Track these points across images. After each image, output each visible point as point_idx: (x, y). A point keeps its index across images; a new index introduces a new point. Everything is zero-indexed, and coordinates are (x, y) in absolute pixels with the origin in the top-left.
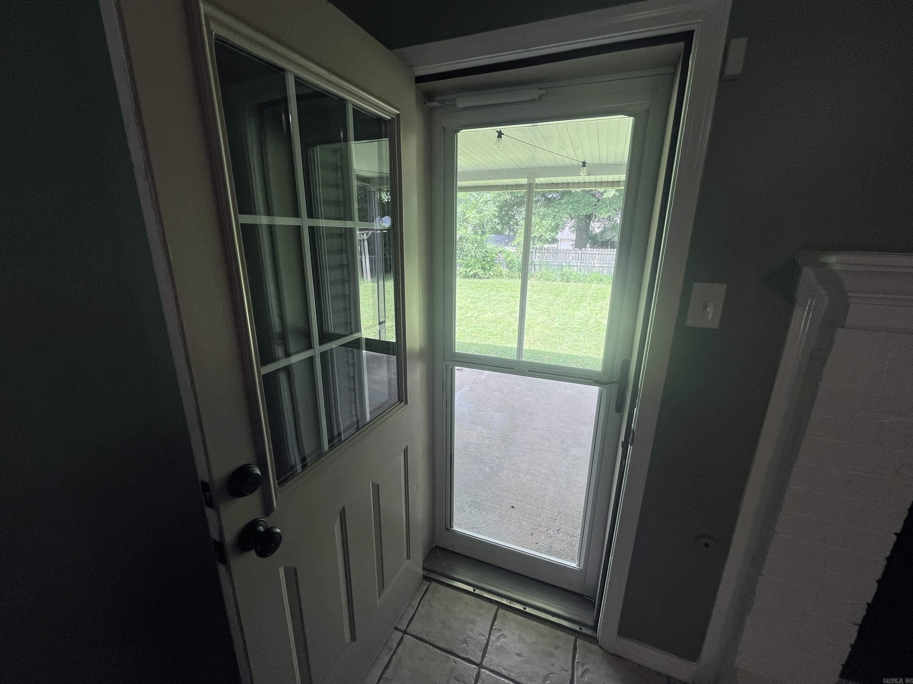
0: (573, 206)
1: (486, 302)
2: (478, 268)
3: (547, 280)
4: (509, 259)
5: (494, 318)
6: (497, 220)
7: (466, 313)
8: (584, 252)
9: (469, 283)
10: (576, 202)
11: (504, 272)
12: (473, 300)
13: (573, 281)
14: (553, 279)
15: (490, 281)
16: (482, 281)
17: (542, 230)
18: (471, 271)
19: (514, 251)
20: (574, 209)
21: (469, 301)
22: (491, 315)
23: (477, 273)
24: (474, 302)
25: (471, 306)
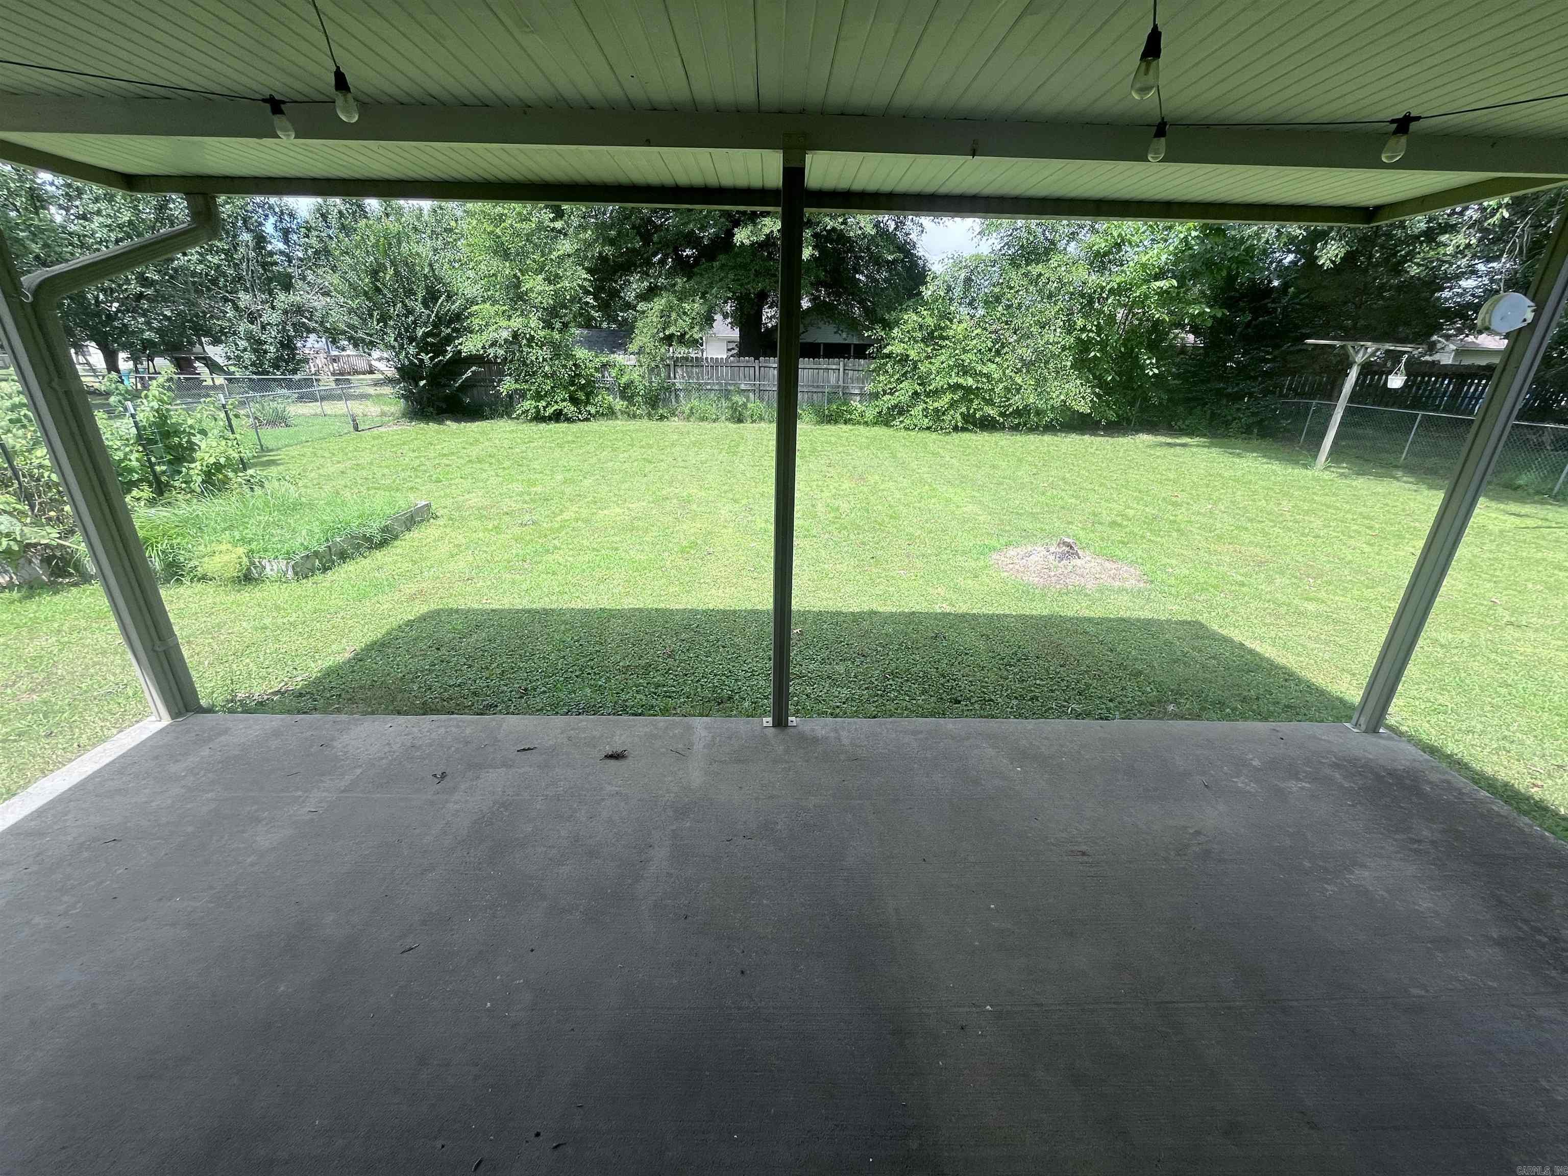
0: (735, 275)
1: (598, 477)
2: (563, 400)
3: (703, 419)
4: (624, 380)
5: (627, 518)
6: (590, 299)
7: (561, 511)
8: (764, 365)
9: (548, 434)
10: (740, 266)
11: (618, 407)
12: (568, 475)
13: (749, 420)
14: (714, 417)
15: (593, 425)
16: (574, 427)
17: (684, 321)
18: (547, 406)
19: (633, 363)
20: (738, 280)
21: (559, 477)
22: (618, 510)
23: (561, 410)
24: (572, 481)
25: (568, 490)
